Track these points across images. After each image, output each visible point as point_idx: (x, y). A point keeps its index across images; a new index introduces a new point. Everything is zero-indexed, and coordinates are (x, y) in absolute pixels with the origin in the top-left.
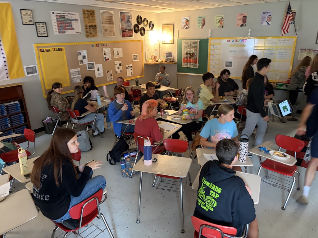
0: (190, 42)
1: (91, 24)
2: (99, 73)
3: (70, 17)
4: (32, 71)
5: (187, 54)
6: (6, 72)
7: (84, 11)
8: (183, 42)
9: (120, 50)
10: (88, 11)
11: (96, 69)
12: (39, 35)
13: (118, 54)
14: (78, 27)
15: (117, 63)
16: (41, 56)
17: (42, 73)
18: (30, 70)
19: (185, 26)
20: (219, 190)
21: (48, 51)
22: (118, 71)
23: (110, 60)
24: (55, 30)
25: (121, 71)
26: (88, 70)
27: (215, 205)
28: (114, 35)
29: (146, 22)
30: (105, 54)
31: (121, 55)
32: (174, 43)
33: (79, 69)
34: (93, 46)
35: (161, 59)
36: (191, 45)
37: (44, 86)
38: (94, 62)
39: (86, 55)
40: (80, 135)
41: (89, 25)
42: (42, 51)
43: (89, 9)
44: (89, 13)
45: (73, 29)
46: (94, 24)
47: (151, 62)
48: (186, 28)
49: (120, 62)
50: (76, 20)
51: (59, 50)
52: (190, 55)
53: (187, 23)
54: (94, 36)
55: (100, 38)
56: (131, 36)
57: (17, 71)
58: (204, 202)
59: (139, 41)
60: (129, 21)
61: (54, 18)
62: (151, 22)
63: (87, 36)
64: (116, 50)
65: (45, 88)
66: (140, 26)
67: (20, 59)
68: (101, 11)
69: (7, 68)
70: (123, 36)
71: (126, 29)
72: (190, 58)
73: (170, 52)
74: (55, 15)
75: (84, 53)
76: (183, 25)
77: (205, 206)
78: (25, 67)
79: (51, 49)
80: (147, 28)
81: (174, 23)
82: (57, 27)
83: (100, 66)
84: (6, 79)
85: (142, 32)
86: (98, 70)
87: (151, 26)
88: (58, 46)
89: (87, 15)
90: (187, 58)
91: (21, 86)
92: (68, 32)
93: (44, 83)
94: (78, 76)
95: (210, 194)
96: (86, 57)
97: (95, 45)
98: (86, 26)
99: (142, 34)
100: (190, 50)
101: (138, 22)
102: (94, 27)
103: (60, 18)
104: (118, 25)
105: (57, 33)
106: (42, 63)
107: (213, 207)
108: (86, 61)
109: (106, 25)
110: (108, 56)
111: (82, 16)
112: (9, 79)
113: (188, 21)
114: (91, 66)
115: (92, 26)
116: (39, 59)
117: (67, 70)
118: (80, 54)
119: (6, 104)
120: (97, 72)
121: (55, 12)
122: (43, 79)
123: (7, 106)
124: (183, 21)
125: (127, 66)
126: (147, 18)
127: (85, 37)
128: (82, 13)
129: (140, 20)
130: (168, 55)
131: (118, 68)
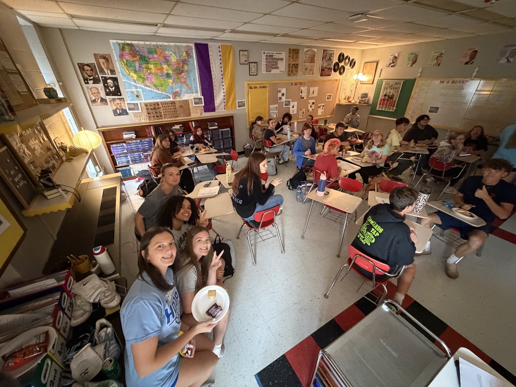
0: (391, 82)
1: (294, 63)
2: (293, 111)
3: (277, 56)
4: (242, 105)
5: (385, 95)
6: (224, 104)
7: (290, 49)
8: (384, 82)
9: (316, 89)
10: (293, 50)
11: (291, 106)
12: (251, 74)
13: (313, 93)
14: (282, 66)
15: (311, 101)
16: (250, 92)
17: (248, 107)
18: (240, 104)
19: (390, 64)
20: (381, 230)
21: (255, 88)
22: (310, 109)
23: (305, 98)
24: (263, 69)
25: (313, 110)
26: (284, 106)
27: (373, 241)
28: (313, 74)
29: (347, 60)
30: (301, 92)
31: (316, 94)
32: (373, 83)
33: (277, 105)
34: (292, 84)
35: (355, 100)
36: (392, 86)
37: (249, 118)
38: (291, 100)
39: (285, 92)
40: (270, 162)
41: (292, 63)
42: (251, 88)
43: (295, 48)
44: (294, 52)
45: (278, 68)
46: (296, 63)
47: (344, 102)
48: (392, 66)
49: (314, 101)
50: (282, 59)
51: (264, 87)
52: (389, 97)
53: (394, 60)
54: (294, 75)
55: (300, 77)
56: (329, 75)
57: (232, 105)
58: (364, 236)
59: (336, 80)
60: (330, 59)
61: (264, 57)
62: (353, 59)
63: (289, 75)
64: (312, 89)
65: (249, 119)
66: (341, 65)
67: (235, 93)
68: (306, 49)
69: (225, 101)
70: (322, 75)
71: (325, 68)
72: (388, 100)
73: (367, 92)
74: (265, 55)
75: (284, 91)
76: (389, 63)
77: (364, 239)
78: (237, 101)
79: (258, 86)
80: (347, 67)
81: (379, 61)
82: (265, 66)
83: (295, 103)
84: (223, 110)
85: (341, 70)
86: (293, 107)
87: (353, 64)
88: (264, 84)
89: (292, 54)
90: (384, 100)
91: (233, 117)
92: (274, 71)
93: (249, 116)
94: (275, 111)
95: (371, 231)
96: (285, 95)
97: (294, 84)
98: (289, 65)
99: (341, 74)
100: (390, 92)
101: (339, 60)
102: (296, 66)
103: (270, 57)
104: (319, 63)
105: (265, 72)
106: (250, 98)
107: (370, 243)
108: (284, 99)
109: (308, 64)
110: (304, 95)
111: (288, 55)
112: (225, 110)
113: (396, 58)
114: (288, 103)
115: (294, 65)
116: (248, 95)
117: (267, 105)
118: (280, 91)
119: (221, 130)
120: (291, 109)
121: (266, 52)
122: (249, 112)
123: (222, 131)
124: (390, 59)
125: (319, 105)
126: (349, 56)
127: (287, 75)
128: (288, 52)
129: (342, 57)
130: (364, 96)
131: (311, 107)
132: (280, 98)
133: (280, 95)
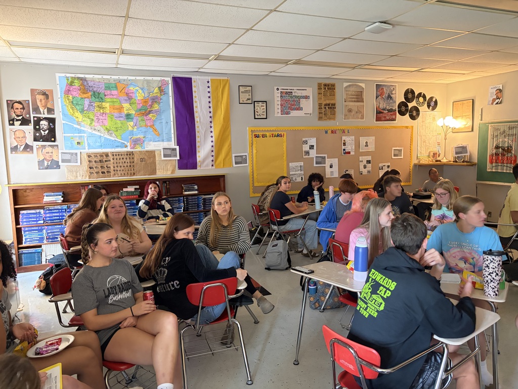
0: (503, 127)
1: (328, 102)
2: (332, 172)
3: (299, 93)
4: (241, 160)
5: (497, 147)
6: (212, 158)
7: (320, 85)
8: (490, 128)
9: (371, 140)
10: (325, 85)
12: (256, 117)
13: (367, 146)
14: (309, 107)
15: (364, 159)
16: (254, 143)
17: (252, 163)
18: (239, 159)
19: (494, 100)
20: (393, 285)
21: (264, 136)
22: (365, 171)
23: (352, 153)
24: (276, 111)
25: (369, 172)
26: (315, 165)
27: (382, 308)
28: (362, 118)
29: (421, 99)
30: (344, 144)
32: (472, 130)
33: (302, 164)
34: (326, 132)
36: (504, 132)
37: (253, 181)
38: (326, 156)
39: (315, 144)
40: (276, 245)
41: (324, 103)
42: (257, 136)
43: (328, 82)
44: (327, 88)
45: (301, 109)
46: (332, 102)
48: (497, 103)
49: (369, 158)
50: (307, 97)
51: (278, 136)
52: (503, 150)
53: (499, 95)
54: (330, 119)
55: (339, 122)
56: (394, 120)
57: (224, 159)
59: (407, 127)
61: (277, 95)
62: (431, 98)
63: (320, 118)
64: (363, 140)
65: (253, 184)
66: (410, 105)
67: (230, 144)
68: (345, 84)
69: (213, 154)
70: (378, 119)
71: (384, 109)
72: (503, 155)
74: (279, 91)
75: (313, 141)
76: (491, 99)
78: (234, 155)
79: (268, 134)
80: (423, 109)
81: (475, 97)
82: (280, 107)
83: (335, 161)
84: (211, 167)
85: (414, 114)
86: (331, 167)
87: (432, 104)
88: (278, 131)
89: (323, 90)
91: (223, 176)
92: (294, 113)
93: (253, 178)
94: (299, 172)
95: (378, 292)
96: (315, 147)
97: (329, 132)
98: (320, 105)
99: (413, 118)
101: (406, 98)
102: (332, 107)
103: (286, 95)
104: (371, 103)
105: (280, 115)
106: (255, 151)
108: (313, 153)
109: (352, 104)
110: (348, 148)
111: (316, 91)
112: (214, 167)
114: (321, 161)
115: (329, 105)
116: (252, 146)
117: (285, 163)
119: (204, 197)
121: (280, 88)
122: (253, 172)
123: (204, 199)
124: (492, 93)
125: (381, 165)
126: (423, 92)
127: (317, 119)
128: (316, 87)
129: (410, 95)
130: (460, 150)
131: (365, 167)
132: (307, 153)
133: (306, 148)
